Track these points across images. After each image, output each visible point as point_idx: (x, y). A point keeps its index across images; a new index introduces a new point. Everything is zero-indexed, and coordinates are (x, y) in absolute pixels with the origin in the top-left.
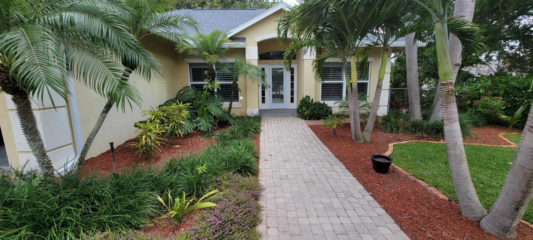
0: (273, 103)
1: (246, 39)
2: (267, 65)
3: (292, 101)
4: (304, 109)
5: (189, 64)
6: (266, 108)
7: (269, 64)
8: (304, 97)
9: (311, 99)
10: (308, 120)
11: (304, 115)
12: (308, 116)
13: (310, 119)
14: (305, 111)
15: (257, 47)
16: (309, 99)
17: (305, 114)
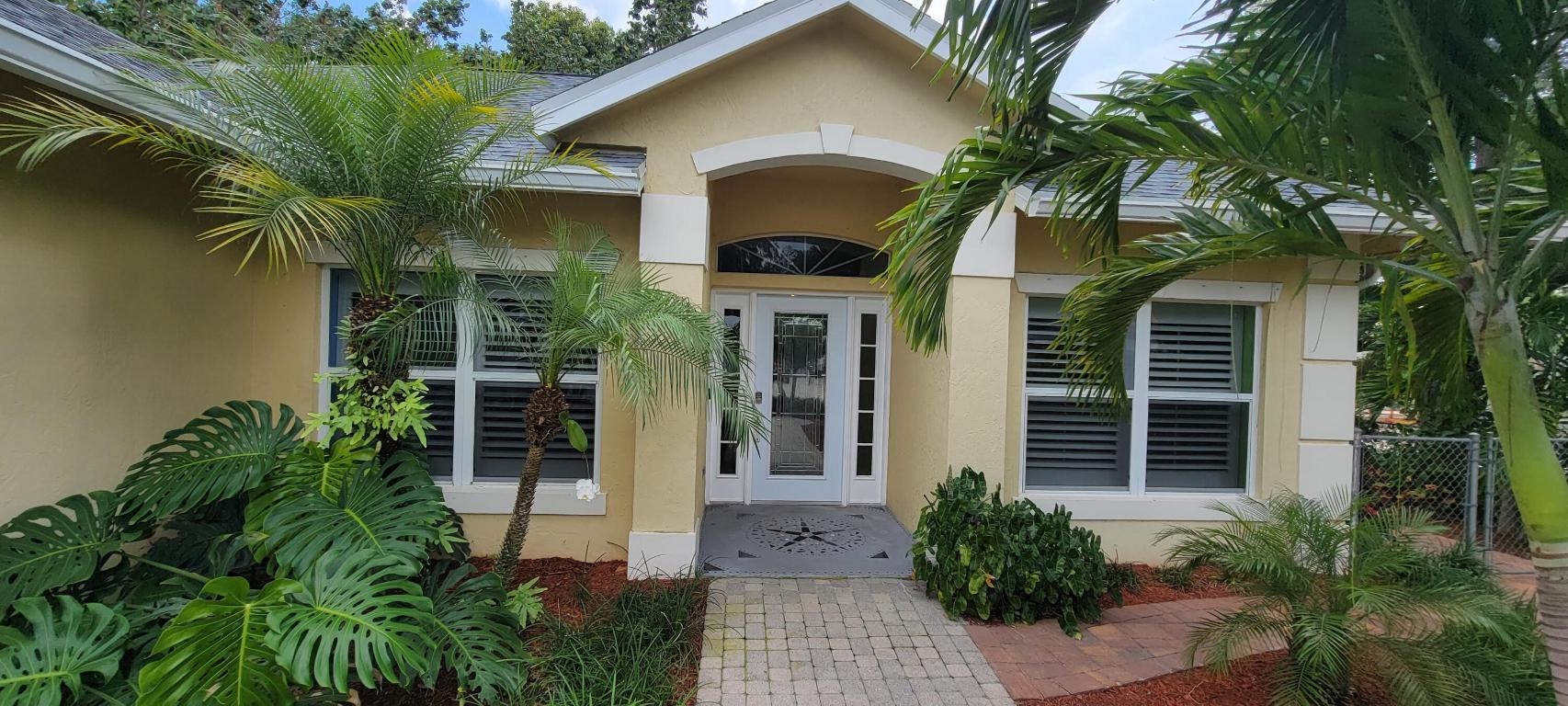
0: (772, 473)
1: (648, 154)
2: (754, 294)
3: (864, 465)
4: (965, 560)
5: (333, 271)
6: (739, 499)
7: (765, 292)
8: (957, 474)
9: (991, 489)
10: (986, 622)
11: (964, 590)
12: (989, 599)
13: (997, 617)
14: (969, 572)
15: (706, 199)
16: (980, 490)
17: (973, 586)
